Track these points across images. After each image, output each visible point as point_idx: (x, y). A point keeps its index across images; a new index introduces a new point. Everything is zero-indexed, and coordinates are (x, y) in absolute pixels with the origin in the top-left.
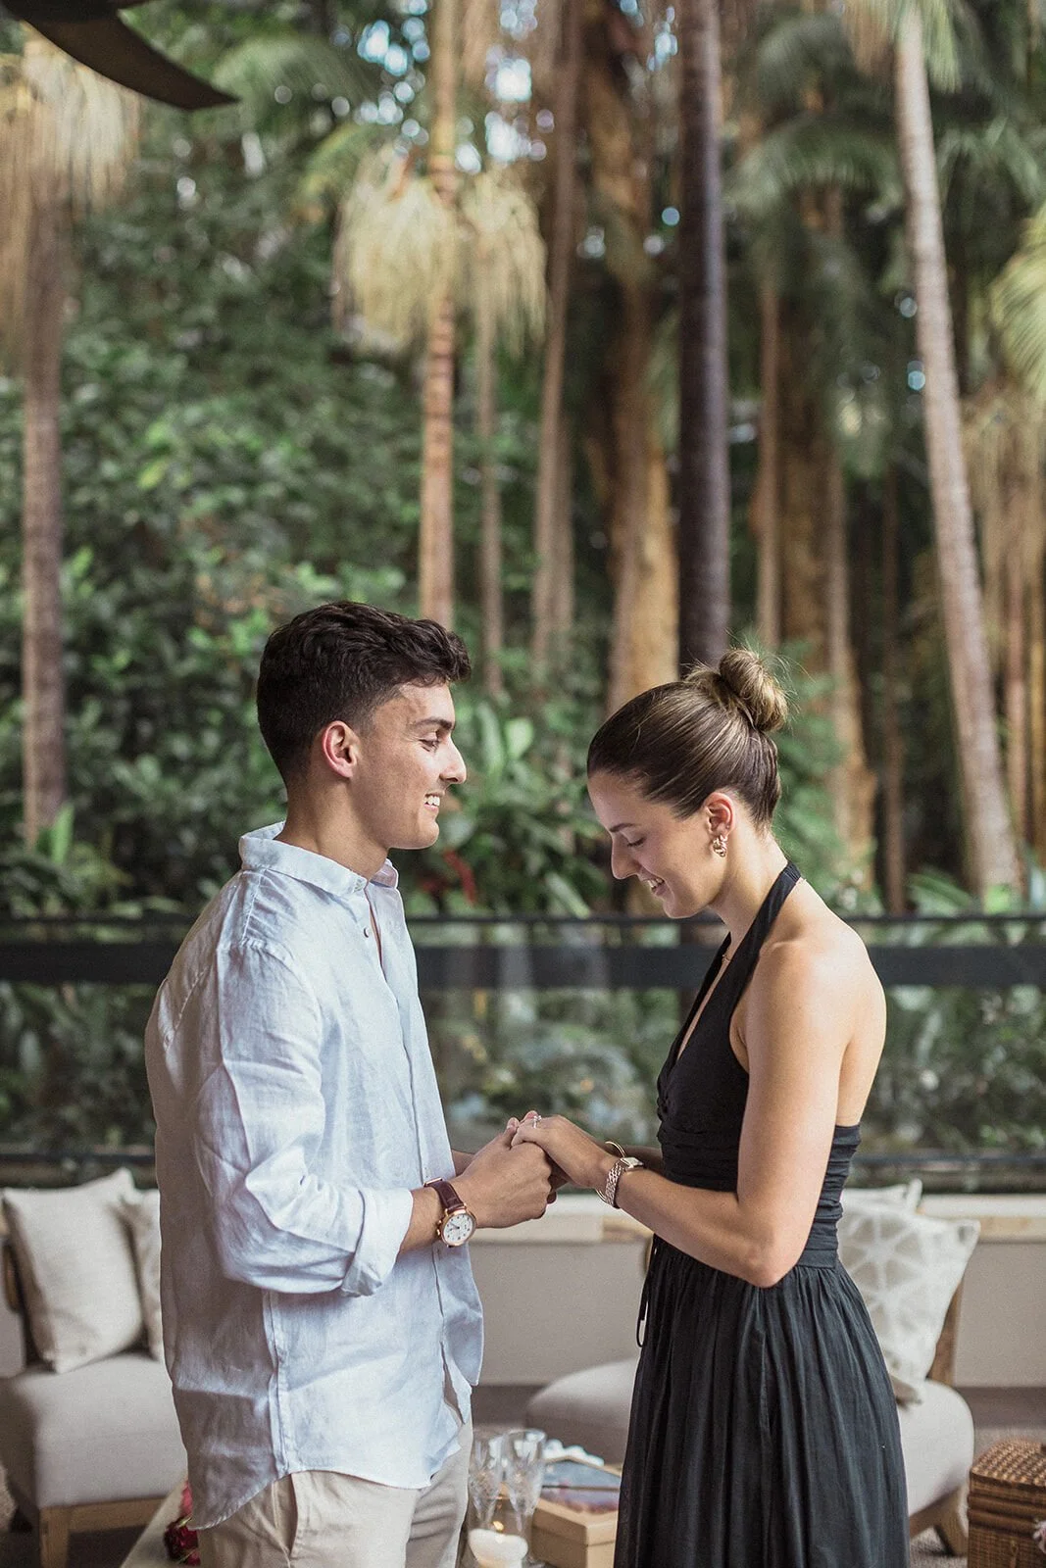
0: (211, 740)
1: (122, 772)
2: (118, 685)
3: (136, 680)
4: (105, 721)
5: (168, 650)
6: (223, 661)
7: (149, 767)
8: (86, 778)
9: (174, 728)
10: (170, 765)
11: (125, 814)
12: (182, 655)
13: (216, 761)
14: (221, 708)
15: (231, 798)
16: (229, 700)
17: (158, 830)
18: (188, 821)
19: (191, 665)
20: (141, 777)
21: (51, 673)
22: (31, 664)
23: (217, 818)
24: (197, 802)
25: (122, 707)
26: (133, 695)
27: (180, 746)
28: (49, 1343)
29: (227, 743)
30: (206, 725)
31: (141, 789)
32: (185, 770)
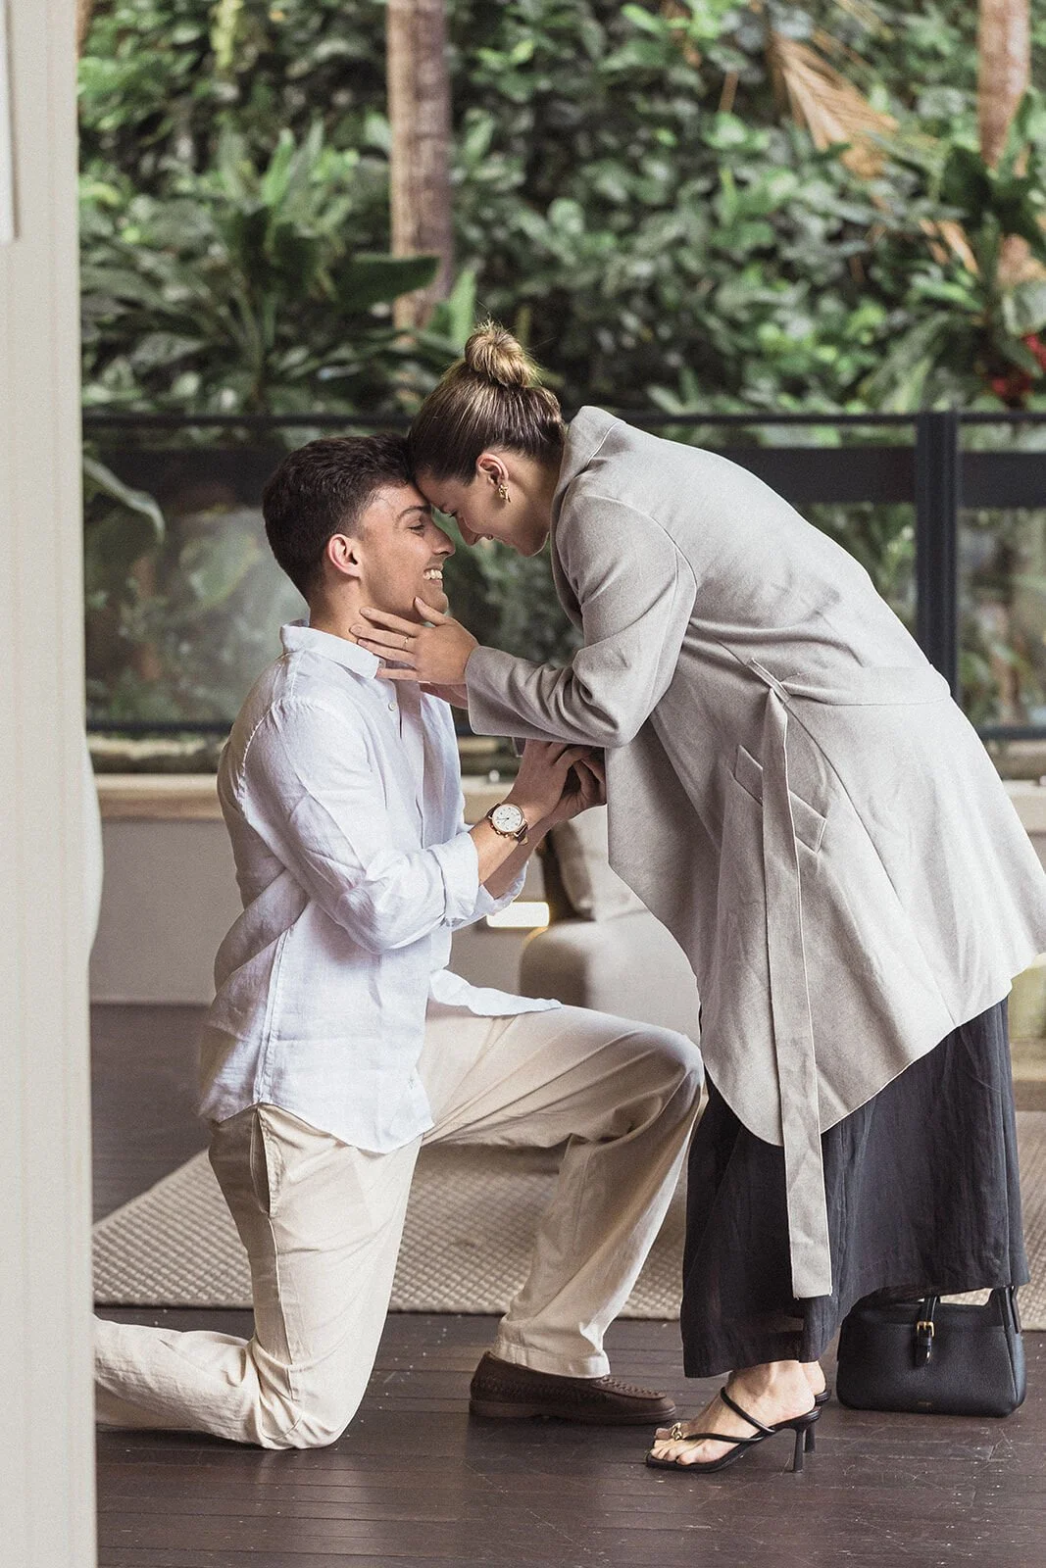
0: (659, 171)
1: (531, 223)
2: (518, 91)
3: (544, 84)
4: (498, 144)
5: (593, 32)
6: (674, 50)
7: (567, 213)
8: (474, 233)
9: (600, 154)
10: (598, 209)
11: (535, 287)
12: (614, 41)
13: (669, 206)
14: (675, 124)
15: (692, 262)
16: (684, 108)
17: (582, 310)
18: (625, 296)
19: (628, 57)
20: (554, 230)
21: (430, 75)
22: (398, 64)
23: (670, 294)
24: (642, 269)
25: (524, 121)
26: (540, 102)
27: (613, 183)
28: (585, 889)
29: (683, 176)
30: (652, 147)
31: (559, 247)
32: (621, 220)
